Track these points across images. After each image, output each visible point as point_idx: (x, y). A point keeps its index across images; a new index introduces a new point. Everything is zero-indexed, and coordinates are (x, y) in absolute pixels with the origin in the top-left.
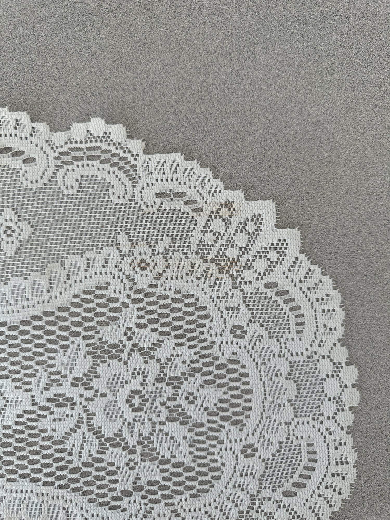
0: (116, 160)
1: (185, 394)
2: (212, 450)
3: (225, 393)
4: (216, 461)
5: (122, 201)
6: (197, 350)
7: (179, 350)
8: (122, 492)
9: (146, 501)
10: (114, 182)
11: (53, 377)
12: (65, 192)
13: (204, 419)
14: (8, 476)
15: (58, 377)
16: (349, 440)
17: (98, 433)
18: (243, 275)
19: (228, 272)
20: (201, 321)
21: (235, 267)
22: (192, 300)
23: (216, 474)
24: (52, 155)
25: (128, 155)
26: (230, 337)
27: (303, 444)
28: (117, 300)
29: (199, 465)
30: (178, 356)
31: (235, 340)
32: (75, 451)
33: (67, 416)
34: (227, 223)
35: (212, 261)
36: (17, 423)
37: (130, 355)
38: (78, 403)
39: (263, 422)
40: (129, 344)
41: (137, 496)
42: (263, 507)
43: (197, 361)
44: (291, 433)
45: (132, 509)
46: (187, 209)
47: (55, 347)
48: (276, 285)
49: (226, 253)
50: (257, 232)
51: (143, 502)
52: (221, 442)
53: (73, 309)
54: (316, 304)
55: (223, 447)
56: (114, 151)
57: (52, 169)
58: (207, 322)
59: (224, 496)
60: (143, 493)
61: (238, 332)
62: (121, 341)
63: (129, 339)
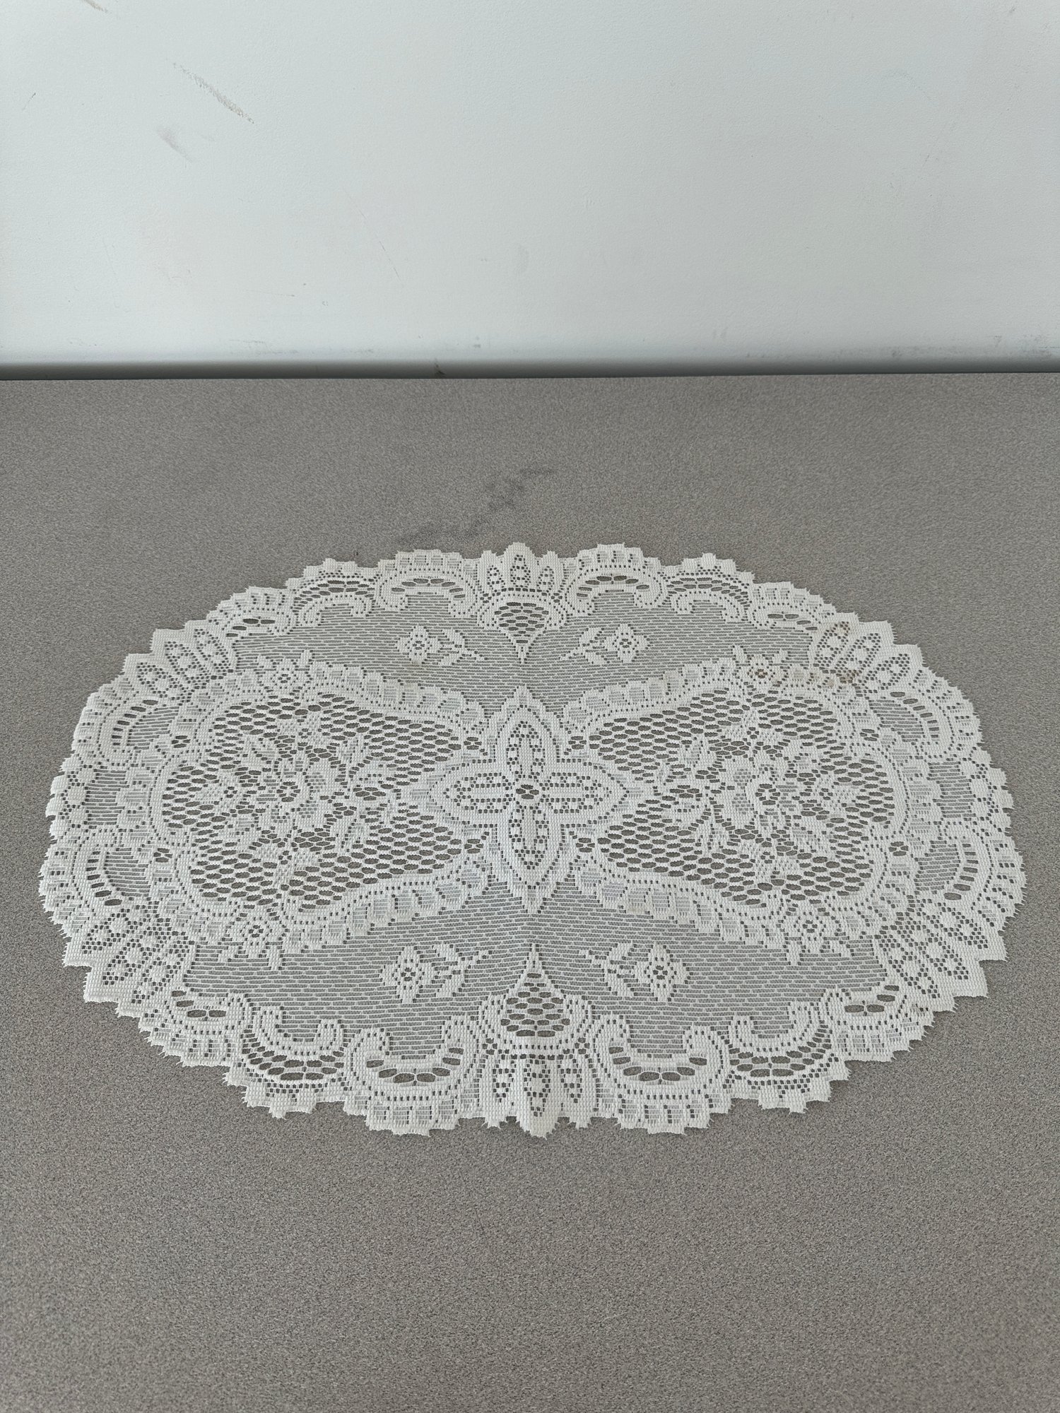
0: (727, 588)
1: (819, 790)
2: (856, 846)
3: (862, 791)
4: (863, 858)
5: (735, 620)
6: (826, 750)
7: (807, 749)
8: (760, 885)
9: (788, 897)
10: (726, 605)
11: (676, 770)
12: (679, 613)
13: (843, 814)
14: (630, 865)
15: (681, 770)
16: (1009, 841)
17: (727, 825)
18: (867, 685)
19: (850, 682)
20: (827, 724)
21: (857, 678)
22: (816, 705)
23: (864, 871)
24: (664, 584)
25: (739, 585)
26: (861, 740)
27: (959, 843)
28: (737, 703)
29: (844, 861)
30: (807, 755)
31: (866, 742)
32: (704, 841)
33: (693, 807)
34: (843, 640)
35: (833, 672)
36: (638, 812)
37: (755, 752)
38: (704, 794)
39: (910, 820)
40: (754, 742)
41: (777, 890)
42: (924, 910)
43: (828, 760)
44: (943, 833)
45: (773, 905)
46: (801, 627)
47: (676, 742)
48: (903, 694)
49: (846, 665)
50: (876, 648)
51: (784, 897)
52: (867, 838)
53: (693, 710)
54: (948, 712)
55: (869, 843)
56: (724, 581)
57: (665, 594)
58: (834, 725)
59: (878, 894)
60: (783, 887)
61: (869, 735)
62: (745, 739)
63: (753, 737)
